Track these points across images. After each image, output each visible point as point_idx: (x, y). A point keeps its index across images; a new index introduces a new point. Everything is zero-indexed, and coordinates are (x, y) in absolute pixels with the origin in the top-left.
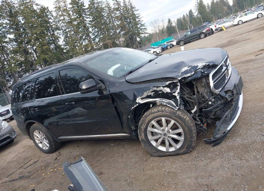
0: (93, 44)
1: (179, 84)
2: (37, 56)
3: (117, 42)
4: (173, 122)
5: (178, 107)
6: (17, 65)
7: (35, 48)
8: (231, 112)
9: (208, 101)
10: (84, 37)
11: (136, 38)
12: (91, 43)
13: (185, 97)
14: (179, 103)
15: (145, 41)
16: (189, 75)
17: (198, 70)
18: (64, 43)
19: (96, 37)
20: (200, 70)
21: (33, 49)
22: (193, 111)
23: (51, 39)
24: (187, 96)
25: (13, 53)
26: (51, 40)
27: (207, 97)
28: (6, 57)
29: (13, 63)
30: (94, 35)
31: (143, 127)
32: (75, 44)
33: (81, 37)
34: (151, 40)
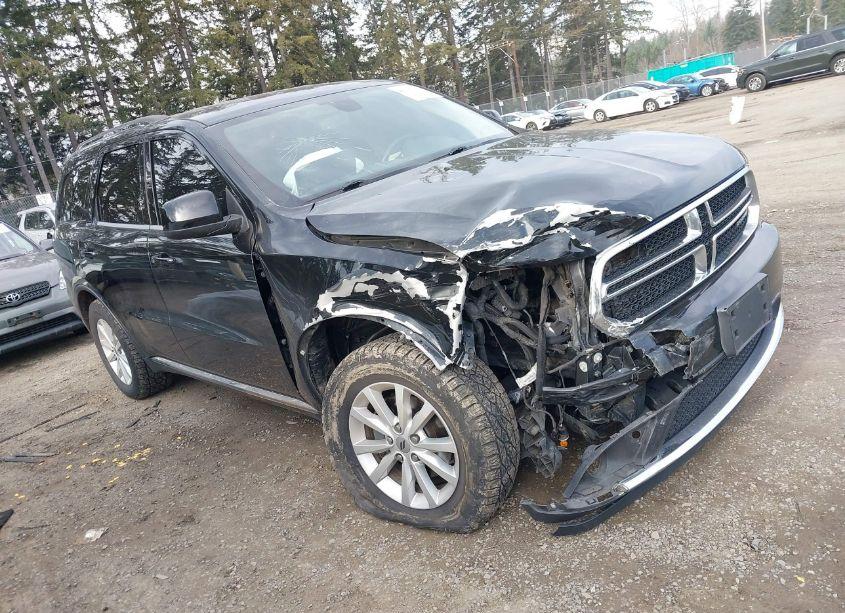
0: (458, 46)
1: (463, 273)
2: (277, 66)
3: (538, 50)
4: (427, 410)
5: (449, 357)
6: (218, 87)
7: (274, 36)
8: (663, 423)
9: (577, 358)
10: (431, 20)
11: (607, 42)
12: (450, 42)
13: (501, 322)
14: (456, 345)
15: (639, 57)
16: (508, 244)
17: (555, 231)
18: (366, 31)
19: (470, 23)
20: (562, 229)
21: (269, 39)
22: (522, 382)
23: (328, 13)
24: (509, 320)
25: (207, 47)
26: (326, 18)
27: (576, 343)
28: (187, 57)
29: (204, 79)
30: (465, 16)
31: (337, 401)
32: (400, 40)
33: (423, 19)
34: (659, 57)
